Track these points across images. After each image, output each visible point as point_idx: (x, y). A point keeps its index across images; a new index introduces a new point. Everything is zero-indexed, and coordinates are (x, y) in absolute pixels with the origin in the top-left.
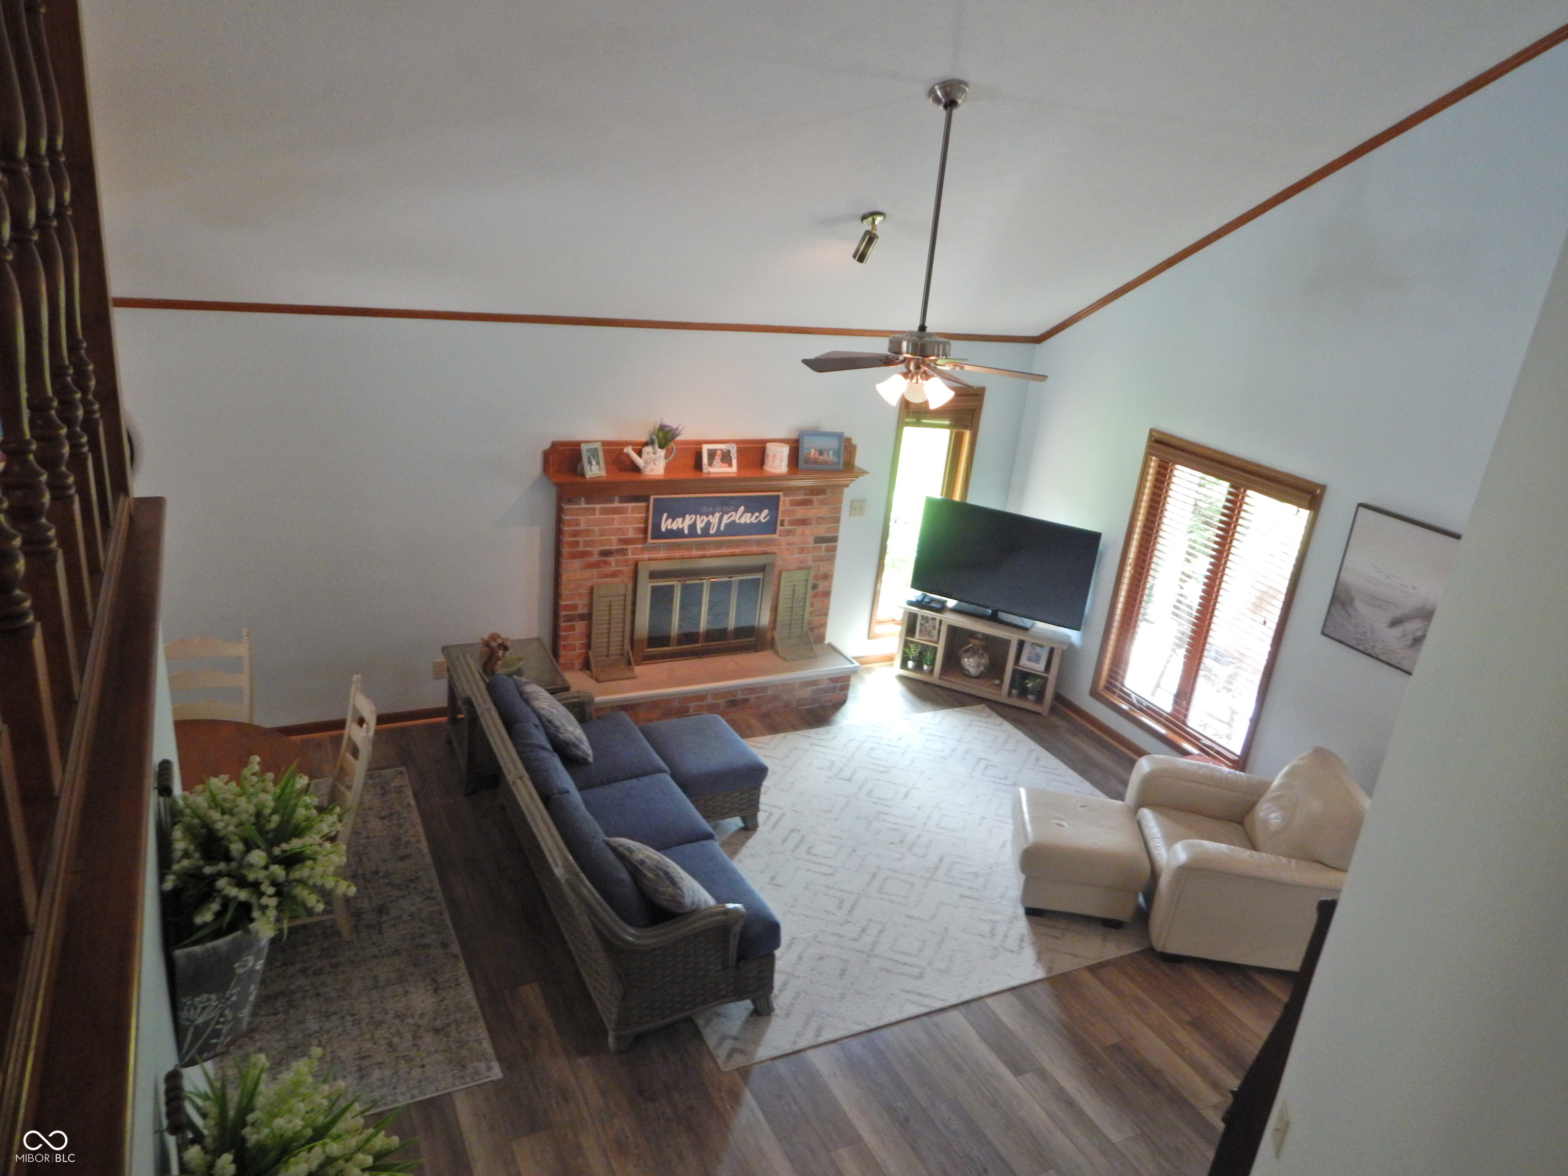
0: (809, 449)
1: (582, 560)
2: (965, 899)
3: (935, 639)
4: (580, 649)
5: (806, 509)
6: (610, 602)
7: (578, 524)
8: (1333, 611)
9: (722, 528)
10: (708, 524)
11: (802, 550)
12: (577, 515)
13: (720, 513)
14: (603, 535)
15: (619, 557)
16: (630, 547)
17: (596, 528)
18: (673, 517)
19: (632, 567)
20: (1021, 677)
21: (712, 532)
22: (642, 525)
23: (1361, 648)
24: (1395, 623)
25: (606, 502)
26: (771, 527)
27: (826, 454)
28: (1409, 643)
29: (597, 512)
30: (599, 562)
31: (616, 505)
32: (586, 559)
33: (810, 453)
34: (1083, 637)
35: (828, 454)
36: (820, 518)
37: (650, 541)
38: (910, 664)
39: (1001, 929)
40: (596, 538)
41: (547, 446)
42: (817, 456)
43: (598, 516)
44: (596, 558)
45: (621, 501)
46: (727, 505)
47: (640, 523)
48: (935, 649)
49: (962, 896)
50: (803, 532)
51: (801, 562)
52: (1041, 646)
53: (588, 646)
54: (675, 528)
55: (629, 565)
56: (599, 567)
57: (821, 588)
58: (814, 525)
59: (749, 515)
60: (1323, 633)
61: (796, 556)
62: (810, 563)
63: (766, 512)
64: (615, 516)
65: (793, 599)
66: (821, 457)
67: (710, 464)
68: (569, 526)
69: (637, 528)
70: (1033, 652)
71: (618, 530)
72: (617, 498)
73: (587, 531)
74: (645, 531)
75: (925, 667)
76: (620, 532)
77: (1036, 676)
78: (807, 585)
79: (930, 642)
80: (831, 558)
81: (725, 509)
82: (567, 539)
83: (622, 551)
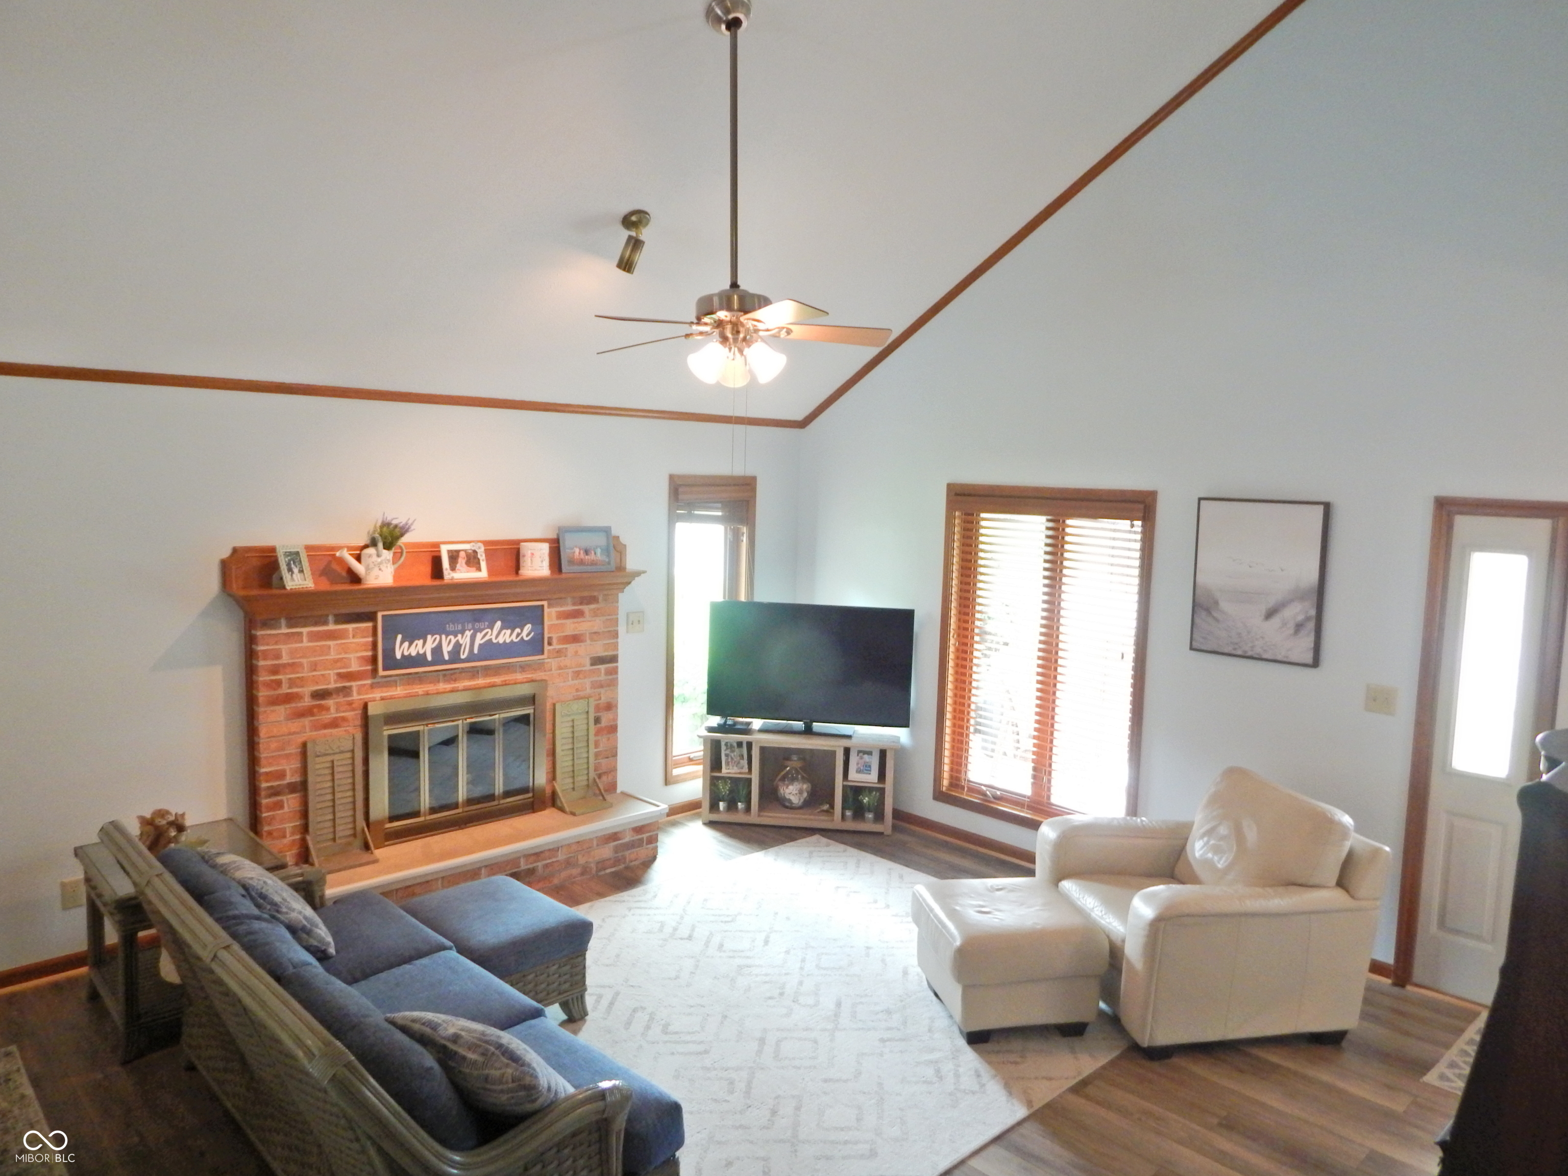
0: (572, 549)
1: (288, 706)
2: (887, 1043)
3: (746, 770)
4: (293, 834)
5: (577, 622)
6: (333, 762)
7: (278, 656)
8: (1197, 620)
9: (476, 651)
10: (458, 646)
11: (577, 674)
12: (276, 643)
13: (472, 631)
14: (315, 670)
15: (341, 699)
16: (354, 684)
17: (304, 661)
18: (410, 638)
19: (360, 712)
20: (854, 793)
21: (463, 656)
22: (370, 653)
23: (1239, 652)
24: (1270, 614)
25: (316, 624)
26: (537, 645)
27: (593, 552)
28: (1292, 631)
29: (305, 639)
30: (314, 707)
31: (331, 627)
32: (293, 705)
33: (574, 552)
34: (913, 735)
35: (595, 554)
36: (595, 633)
37: (381, 672)
38: (722, 805)
39: (947, 1068)
40: (305, 674)
41: (226, 553)
42: (582, 556)
43: (306, 643)
44: (307, 702)
45: (337, 622)
46: (479, 619)
47: (366, 650)
48: (749, 781)
49: (882, 1040)
50: (576, 652)
51: (577, 690)
52: (870, 753)
53: (305, 829)
54: (414, 654)
55: (354, 710)
56: (312, 714)
57: (604, 723)
58: (588, 642)
59: (509, 632)
60: (1192, 648)
61: (571, 682)
62: (589, 691)
63: (528, 627)
64: (331, 643)
65: (573, 738)
66: (587, 557)
67: (453, 568)
68: (264, 660)
69: (362, 658)
70: (862, 761)
71: (336, 661)
72: (331, 618)
73: (292, 665)
74: (374, 660)
75: (740, 805)
76: (339, 664)
77: (871, 789)
78: (588, 718)
79: (740, 773)
80: (612, 683)
81: (477, 625)
82: (265, 677)
83: (344, 690)
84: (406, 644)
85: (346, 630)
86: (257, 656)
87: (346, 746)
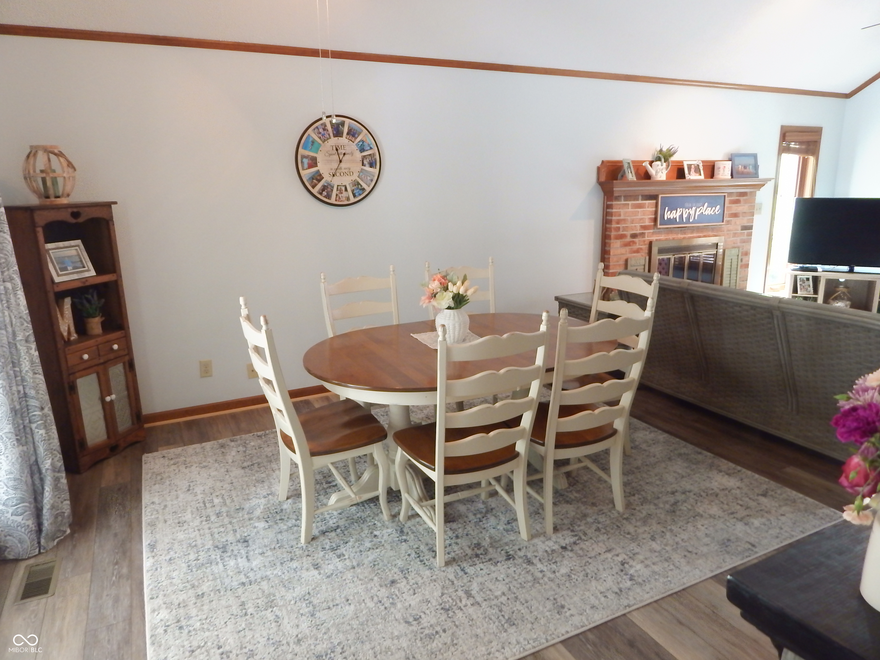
0: (737, 165)
1: (621, 240)
5: (738, 206)
7: (620, 215)
9: (696, 218)
10: (689, 214)
11: (735, 235)
12: (619, 209)
13: (695, 207)
14: (632, 223)
15: (642, 239)
16: (647, 231)
17: (629, 218)
18: (671, 210)
19: (647, 246)
21: (691, 221)
22: (653, 216)
25: (634, 200)
26: (721, 217)
29: (630, 207)
30: (631, 242)
31: (640, 202)
32: (623, 240)
33: (738, 167)
35: (749, 168)
36: (745, 213)
37: (659, 226)
40: (629, 225)
41: (599, 164)
42: (743, 169)
44: (629, 239)
45: (643, 199)
46: (699, 202)
47: (652, 215)
50: (735, 222)
51: (734, 243)
54: (672, 217)
55: (645, 245)
56: (630, 246)
57: (744, 262)
58: (741, 218)
59: (710, 208)
61: (732, 239)
62: (739, 244)
63: (718, 207)
64: (639, 210)
65: (731, 269)
66: (745, 170)
67: (689, 174)
68: (615, 216)
69: (650, 218)
71: (641, 219)
72: (640, 197)
73: (624, 220)
74: (655, 220)
76: (641, 221)
78: (738, 259)
79: (808, 294)
80: (748, 241)
81: (698, 204)
82: (614, 225)
83: (642, 235)
84: (669, 212)
85: (645, 204)
86: (611, 214)
87: (642, 262)
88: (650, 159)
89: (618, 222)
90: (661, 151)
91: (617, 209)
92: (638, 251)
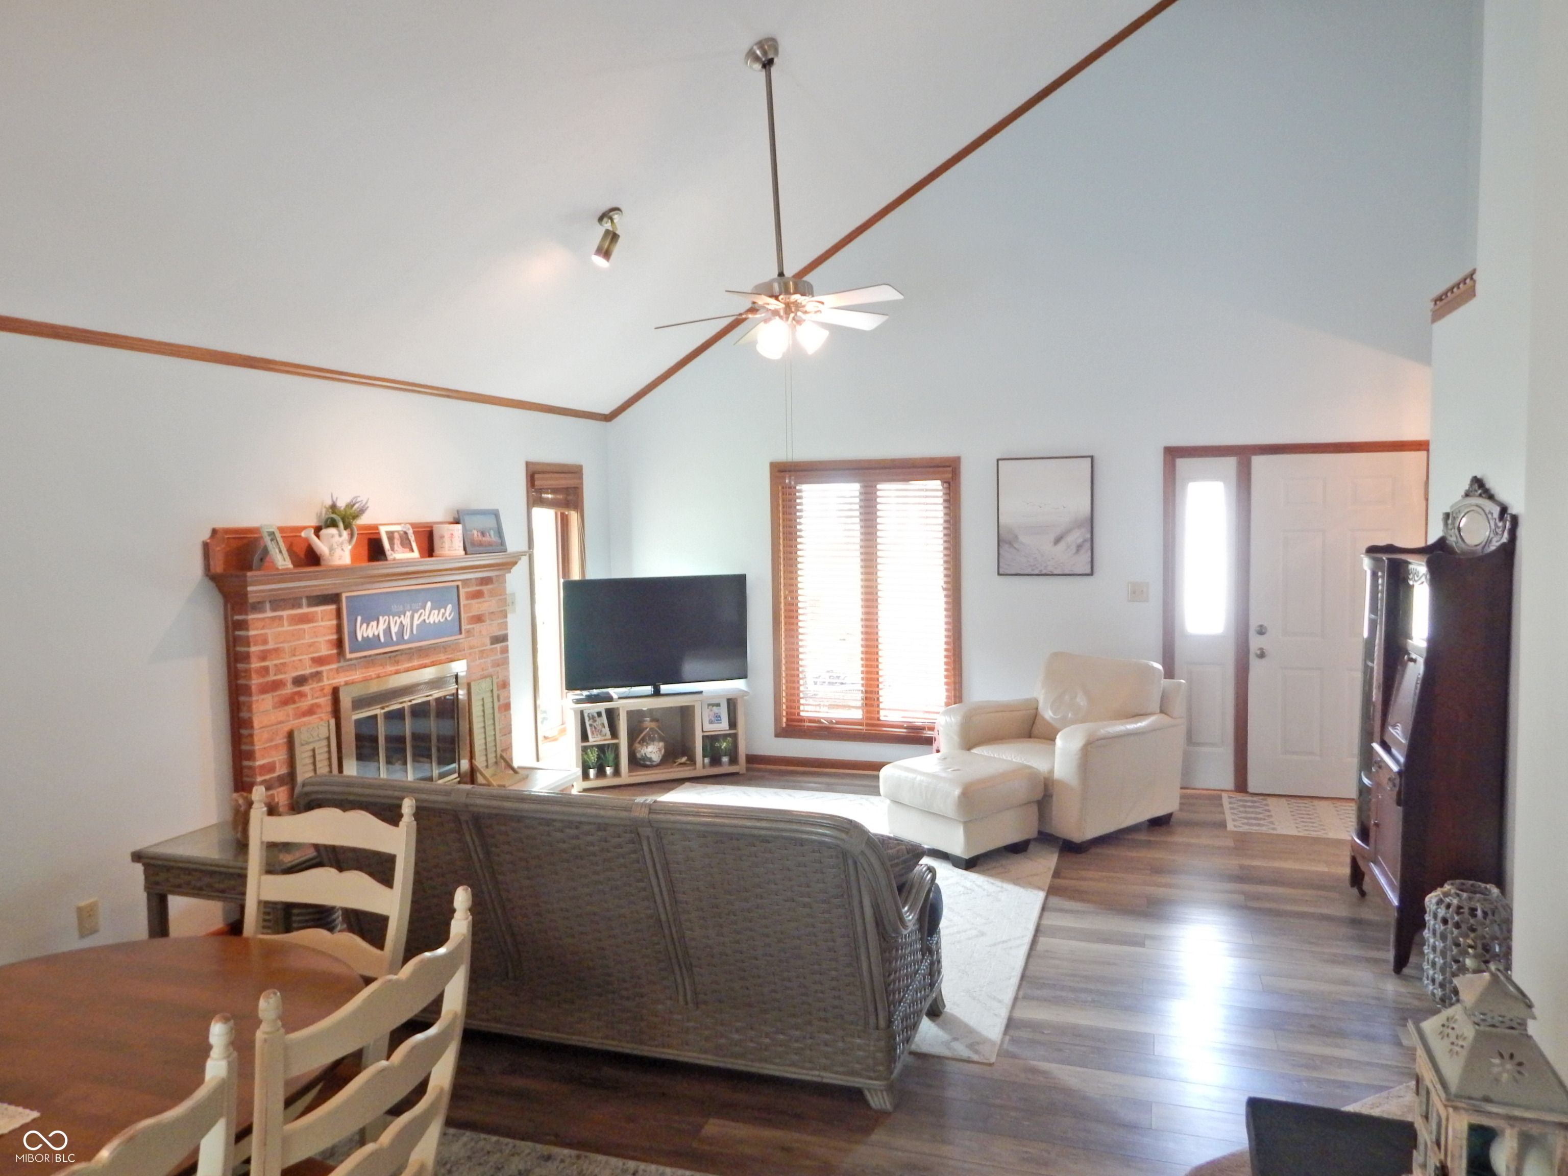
0: (471, 531)
1: (274, 694)
5: (480, 603)
6: (314, 750)
7: (265, 642)
8: (1001, 552)
9: (415, 632)
10: (402, 626)
11: (483, 654)
12: (263, 628)
13: (411, 612)
14: (294, 655)
15: (315, 685)
16: (325, 668)
17: (285, 645)
18: (367, 621)
19: (329, 698)
20: (711, 740)
21: (406, 637)
22: (335, 637)
23: (1037, 572)
24: (1058, 541)
25: (293, 607)
26: (457, 625)
27: (488, 535)
28: (1074, 551)
29: (285, 623)
30: (295, 693)
31: (305, 610)
32: (279, 693)
33: (473, 534)
34: (748, 685)
35: (490, 535)
36: (493, 613)
37: (349, 656)
38: (592, 772)
40: (287, 659)
41: (206, 535)
42: (480, 537)
44: (290, 689)
45: (310, 605)
46: (414, 600)
47: (332, 634)
48: (616, 747)
50: (480, 631)
51: (483, 670)
52: (718, 705)
54: (371, 635)
55: (325, 696)
56: (294, 702)
57: (503, 701)
58: (488, 621)
59: (436, 611)
60: (999, 574)
61: (479, 661)
62: (491, 670)
63: (449, 607)
64: (305, 626)
65: (484, 716)
66: (484, 538)
67: (392, 549)
68: (255, 645)
69: (329, 641)
70: (712, 713)
71: (311, 645)
72: (304, 601)
73: (276, 650)
74: (339, 643)
75: (609, 770)
76: (312, 649)
77: (725, 736)
78: (492, 696)
79: (605, 740)
80: (504, 663)
81: (415, 606)
82: (255, 664)
83: (317, 675)
84: (365, 625)
85: (316, 612)
86: (247, 642)
87: (324, 733)
88: (314, 522)
89: (264, 656)
90: (333, 508)
91: (257, 629)
92: (310, 711)
